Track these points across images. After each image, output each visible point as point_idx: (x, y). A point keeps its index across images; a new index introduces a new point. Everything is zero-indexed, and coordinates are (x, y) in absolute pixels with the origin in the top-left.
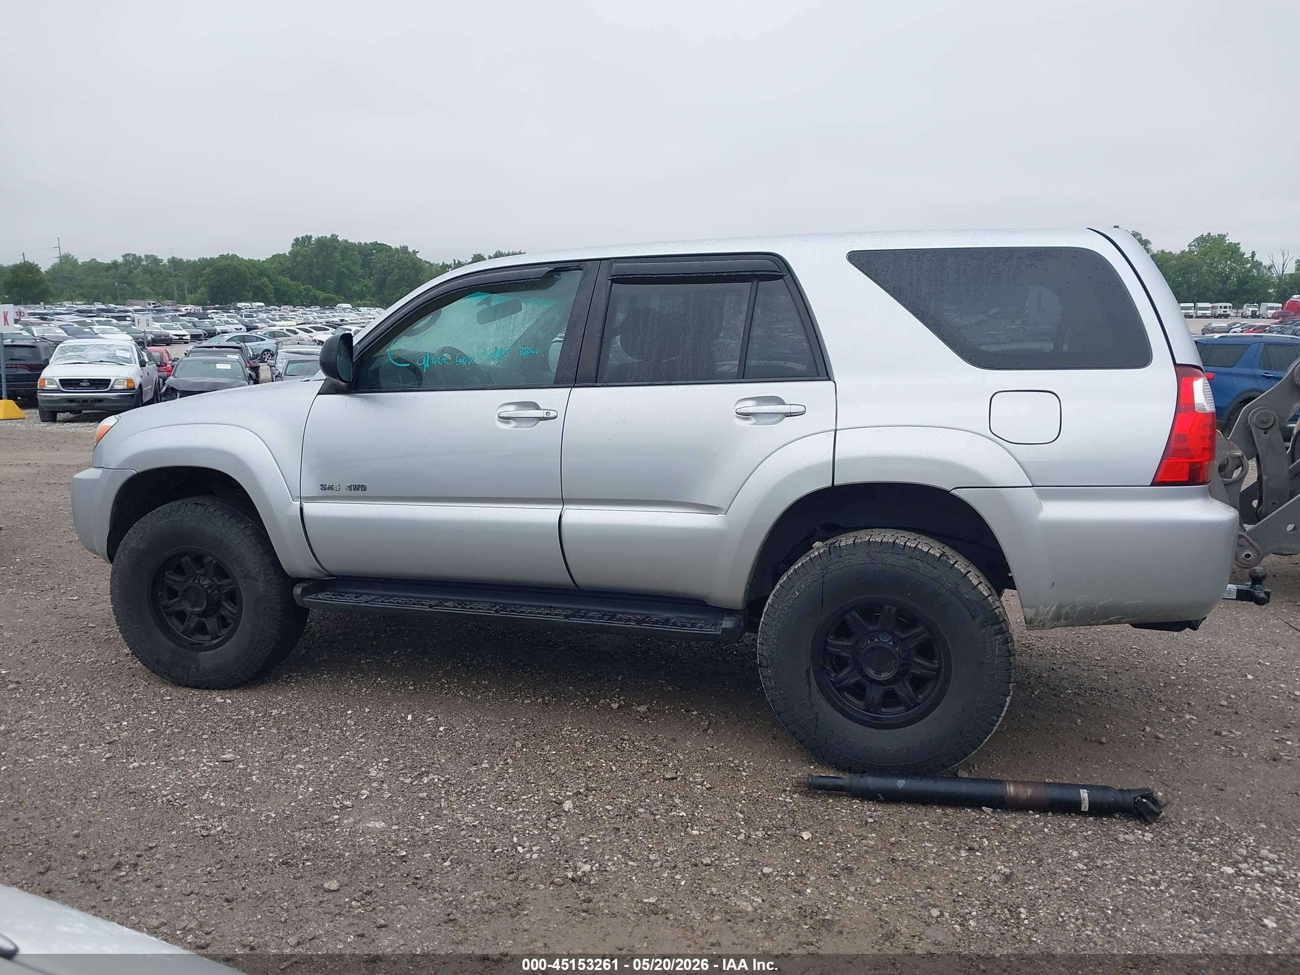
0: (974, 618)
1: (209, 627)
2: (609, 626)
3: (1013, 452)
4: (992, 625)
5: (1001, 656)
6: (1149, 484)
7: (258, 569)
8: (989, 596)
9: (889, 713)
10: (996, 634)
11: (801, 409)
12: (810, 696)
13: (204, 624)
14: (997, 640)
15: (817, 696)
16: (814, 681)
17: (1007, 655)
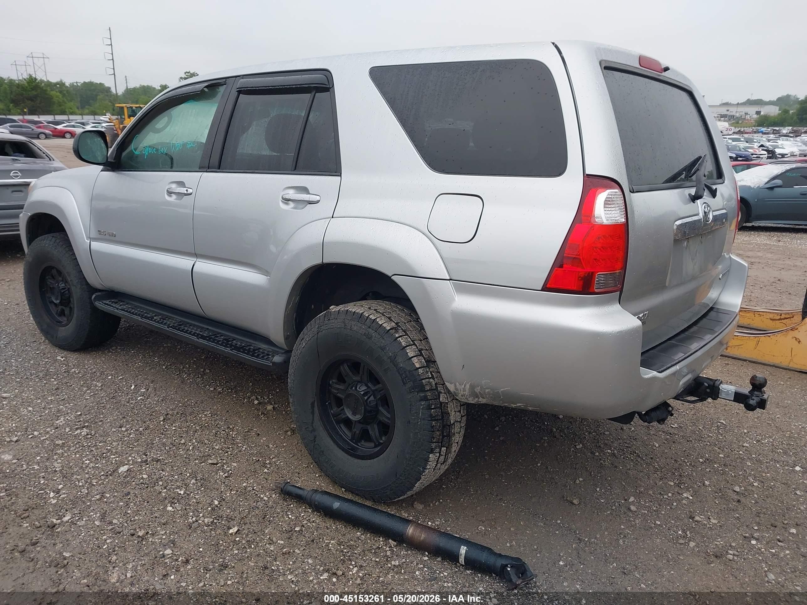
0: (404, 384)
1: (66, 313)
2: (217, 348)
3: (439, 248)
4: (418, 392)
5: (424, 419)
6: (540, 289)
7: (77, 281)
8: (420, 368)
9: (366, 447)
10: (421, 400)
11: (318, 198)
12: (312, 423)
13: (64, 310)
14: (421, 405)
15: (318, 423)
16: (317, 412)
17: (430, 419)
